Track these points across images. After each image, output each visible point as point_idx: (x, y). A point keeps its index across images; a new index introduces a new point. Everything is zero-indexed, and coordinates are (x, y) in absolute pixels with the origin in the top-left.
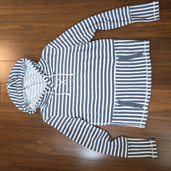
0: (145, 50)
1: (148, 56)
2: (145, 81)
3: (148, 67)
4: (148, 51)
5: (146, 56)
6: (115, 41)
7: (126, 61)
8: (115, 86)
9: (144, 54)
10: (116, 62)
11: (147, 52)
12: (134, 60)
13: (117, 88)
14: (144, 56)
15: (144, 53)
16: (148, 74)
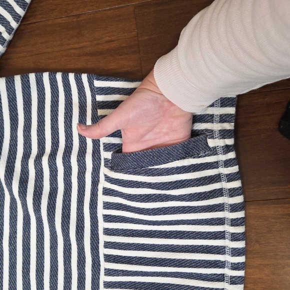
0: (216, 127)
1: (227, 149)
2: (220, 250)
3: (231, 196)
4: (229, 131)
5: (220, 150)
6: (98, 84)
7: (139, 174)
8: (104, 265)
9: (211, 143)
10: (104, 171)
11: (224, 134)
12: (173, 168)
13: (109, 272)
14: (214, 151)
15: (212, 137)
16: (232, 225)
